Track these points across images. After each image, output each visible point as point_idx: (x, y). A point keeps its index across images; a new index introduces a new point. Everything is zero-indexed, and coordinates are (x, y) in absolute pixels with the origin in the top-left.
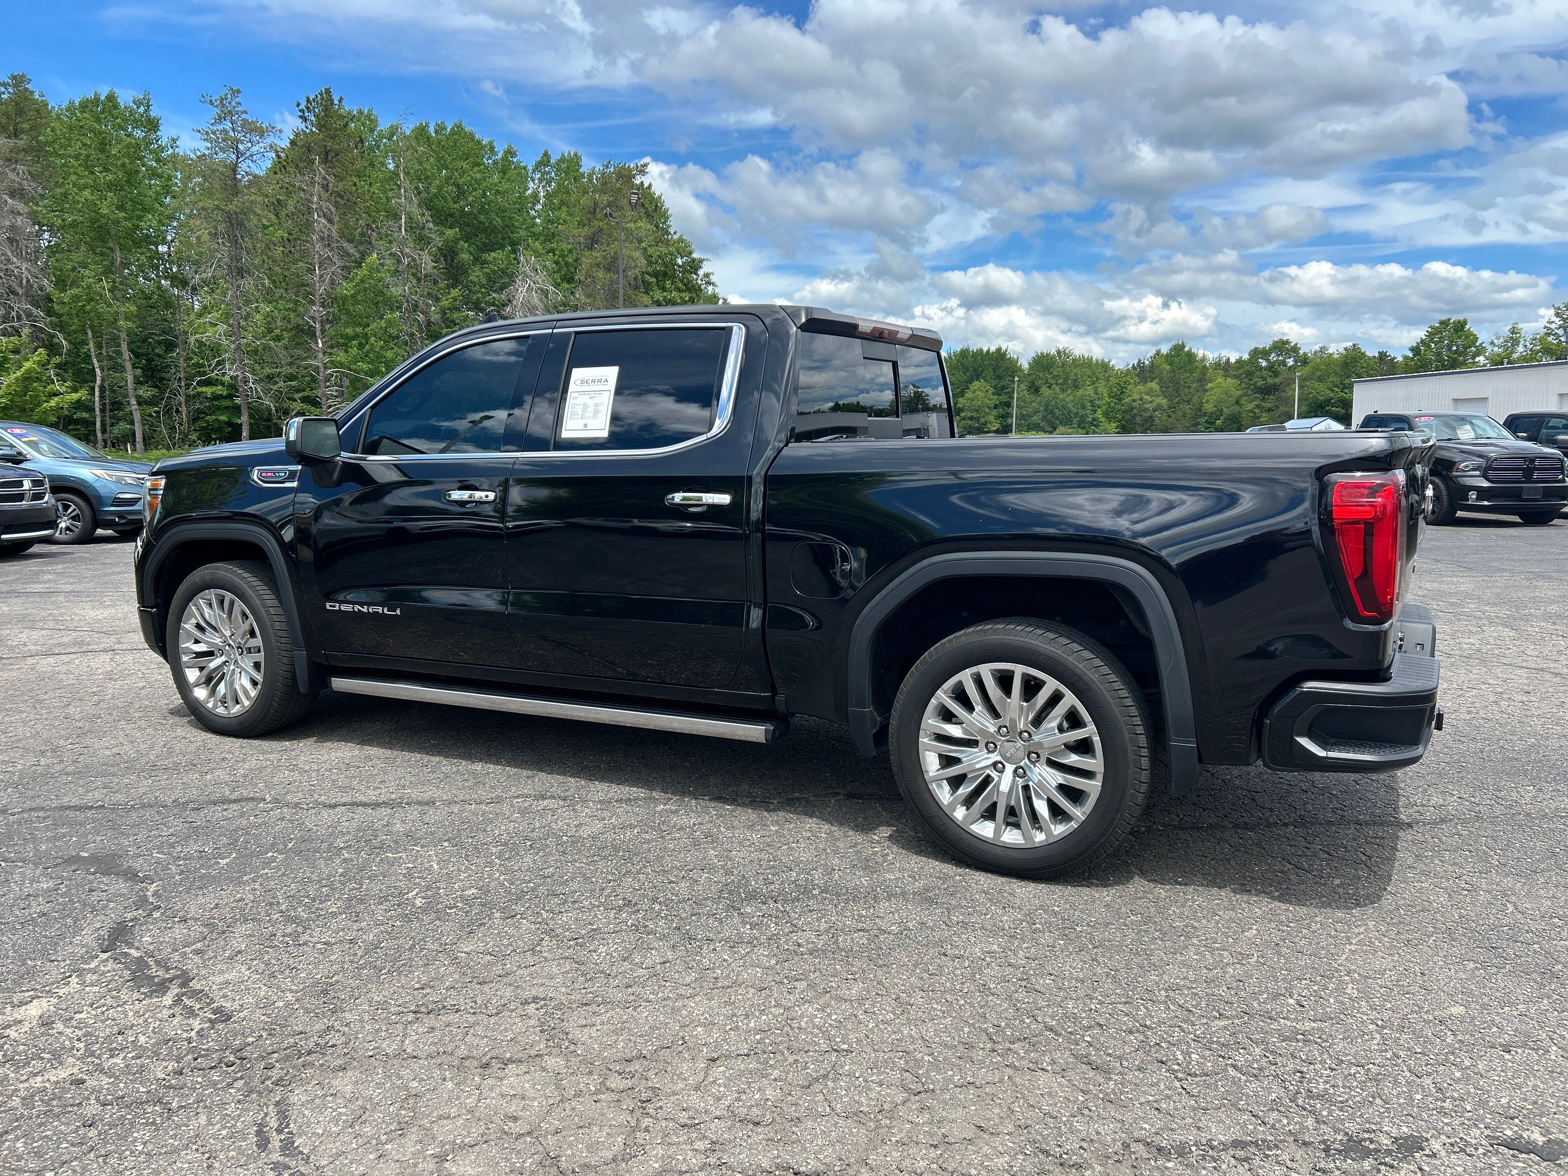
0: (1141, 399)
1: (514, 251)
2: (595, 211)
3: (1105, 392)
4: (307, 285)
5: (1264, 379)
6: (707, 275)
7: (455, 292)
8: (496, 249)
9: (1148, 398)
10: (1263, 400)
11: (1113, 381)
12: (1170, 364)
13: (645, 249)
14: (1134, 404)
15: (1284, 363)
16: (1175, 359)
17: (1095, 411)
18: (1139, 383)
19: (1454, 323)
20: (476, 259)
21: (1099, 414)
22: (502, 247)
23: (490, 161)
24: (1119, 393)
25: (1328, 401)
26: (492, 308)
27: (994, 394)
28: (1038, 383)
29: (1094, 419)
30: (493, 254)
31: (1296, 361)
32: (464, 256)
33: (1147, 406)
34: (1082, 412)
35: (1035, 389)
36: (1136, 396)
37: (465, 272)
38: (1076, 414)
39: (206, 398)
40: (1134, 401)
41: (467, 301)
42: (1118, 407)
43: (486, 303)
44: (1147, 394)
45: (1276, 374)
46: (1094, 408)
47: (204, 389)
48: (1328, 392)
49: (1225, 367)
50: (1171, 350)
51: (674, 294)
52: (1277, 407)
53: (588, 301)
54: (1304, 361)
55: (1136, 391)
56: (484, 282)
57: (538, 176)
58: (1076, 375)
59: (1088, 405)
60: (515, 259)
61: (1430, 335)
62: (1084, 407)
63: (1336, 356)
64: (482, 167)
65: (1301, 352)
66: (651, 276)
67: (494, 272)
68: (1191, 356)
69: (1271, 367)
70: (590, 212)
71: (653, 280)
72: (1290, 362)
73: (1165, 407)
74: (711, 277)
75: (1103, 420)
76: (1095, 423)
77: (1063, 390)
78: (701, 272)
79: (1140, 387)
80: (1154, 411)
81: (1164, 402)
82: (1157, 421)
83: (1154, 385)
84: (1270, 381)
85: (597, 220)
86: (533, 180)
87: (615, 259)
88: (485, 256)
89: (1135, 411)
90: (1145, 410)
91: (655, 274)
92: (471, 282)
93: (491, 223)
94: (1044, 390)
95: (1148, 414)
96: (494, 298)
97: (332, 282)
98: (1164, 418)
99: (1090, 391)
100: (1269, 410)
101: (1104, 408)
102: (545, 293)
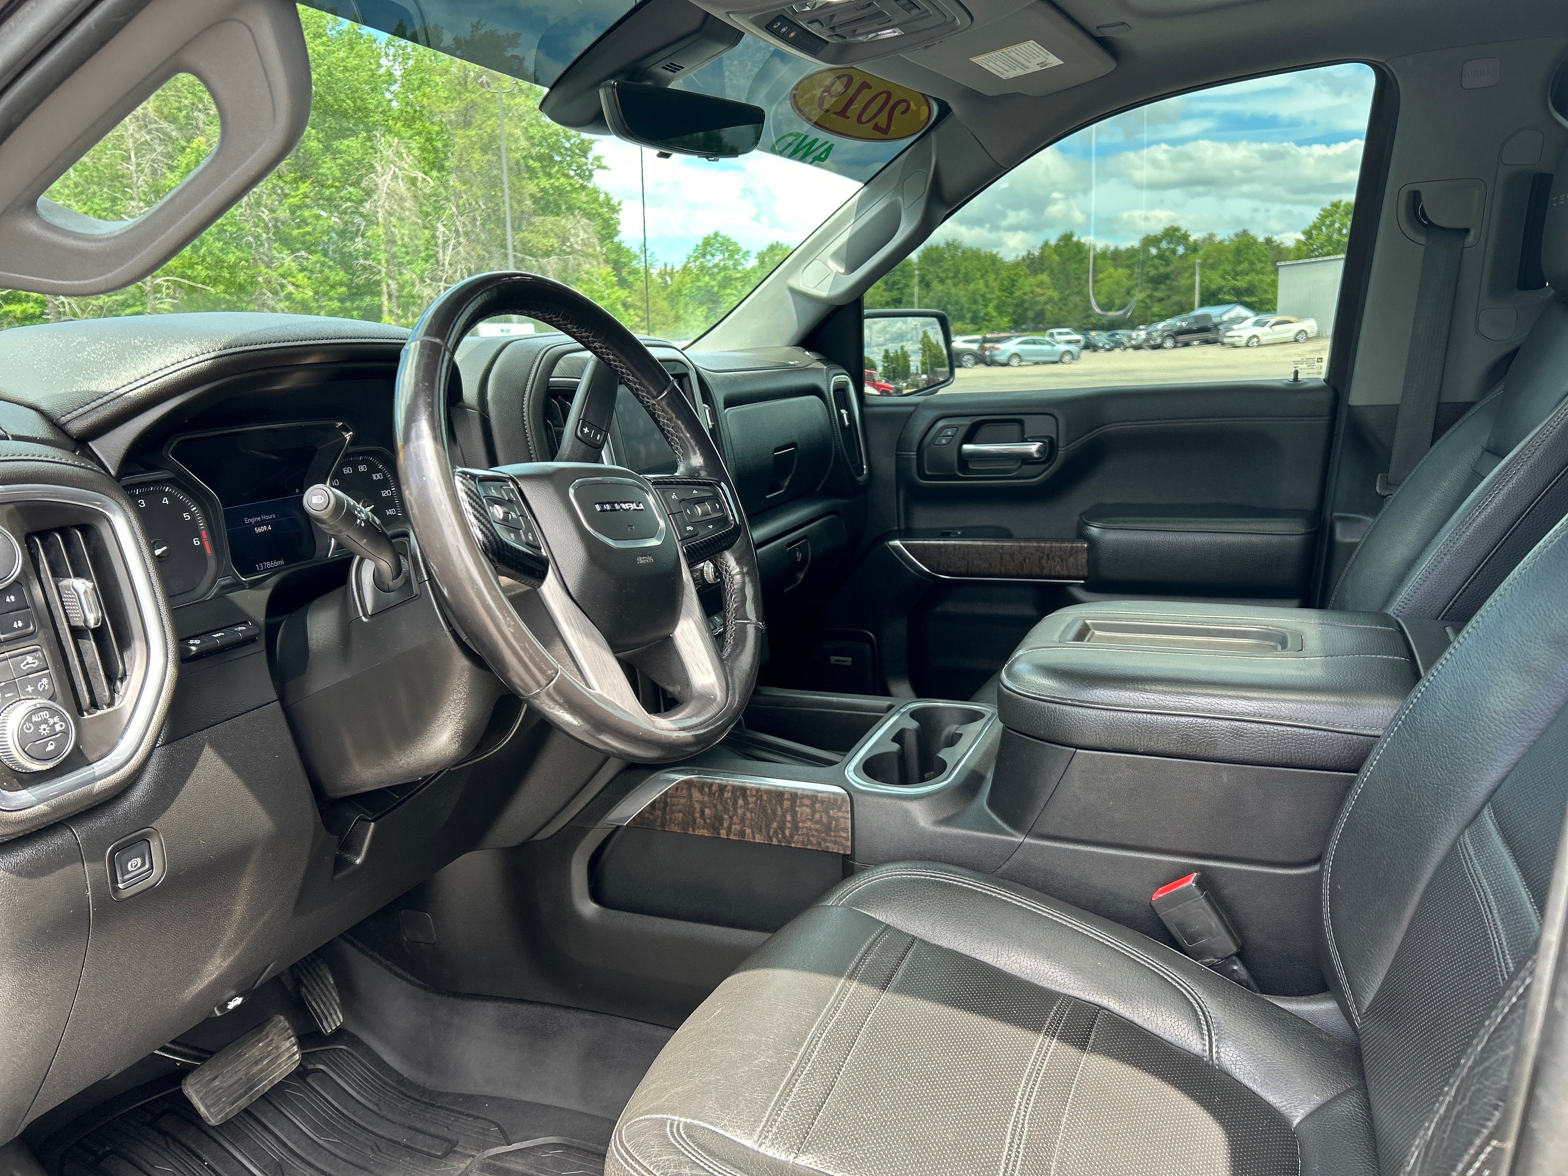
0: (1032, 292)
1: (369, 139)
2: (466, 83)
3: (995, 285)
4: (123, 176)
5: (1156, 268)
6: (598, 159)
7: (304, 187)
8: (348, 136)
9: (1038, 290)
10: (1155, 289)
11: (1004, 274)
12: (1060, 255)
13: (526, 129)
14: (1026, 297)
15: (1174, 252)
16: (1065, 250)
17: (986, 306)
18: (1029, 275)
19: (1345, 205)
20: (327, 148)
21: (991, 309)
22: (355, 134)
23: (334, 32)
24: (1010, 286)
25: (1220, 289)
26: (349, 204)
27: (885, 290)
28: (930, 277)
29: (986, 314)
30: (346, 142)
31: (1186, 249)
32: (312, 144)
33: (1038, 299)
34: (974, 307)
35: (925, 284)
36: (1027, 289)
37: (315, 165)
38: (969, 310)
39: (15, 317)
40: (1025, 294)
41: (320, 196)
42: (1009, 300)
43: (341, 198)
44: (1038, 286)
45: (1167, 262)
46: (986, 301)
47: (12, 307)
48: (1219, 280)
49: (1116, 257)
50: (1060, 240)
51: (562, 180)
52: (1169, 297)
53: (464, 188)
54: (1194, 248)
55: (1028, 284)
56: (338, 174)
57: (392, 51)
58: (966, 268)
59: (980, 299)
60: (371, 147)
61: (1322, 218)
62: (975, 302)
63: (1227, 243)
64: (325, 39)
65: (1192, 239)
66: (535, 161)
67: (349, 164)
68: (1079, 246)
69: (1161, 256)
70: (460, 84)
71: (537, 165)
72: (1181, 250)
73: (1056, 299)
74: (602, 160)
75: (995, 314)
76: (987, 318)
77: (955, 285)
78: (591, 155)
79: (1031, 280)
80: (1046, 303)
81: (1055, 294)
82: (1048, 315)
83: (1044, 277)
84: (1162, 269)
85: (469, 91)
86: (387, 55)
87: (493, 138)
88: (336, 144)
89: (1027, 305)
90: (1036, 303)
91: (540, 158)
92: (322, 174)
93: (340, 106)
94: (935, 284)
95: (1039, 308)
96: (350, 193)
97: (154, 172)
98: (1056, 310)
99: (981, 284)
100: (1161, 300)
101: (995, 302)
102: (413, 181)
